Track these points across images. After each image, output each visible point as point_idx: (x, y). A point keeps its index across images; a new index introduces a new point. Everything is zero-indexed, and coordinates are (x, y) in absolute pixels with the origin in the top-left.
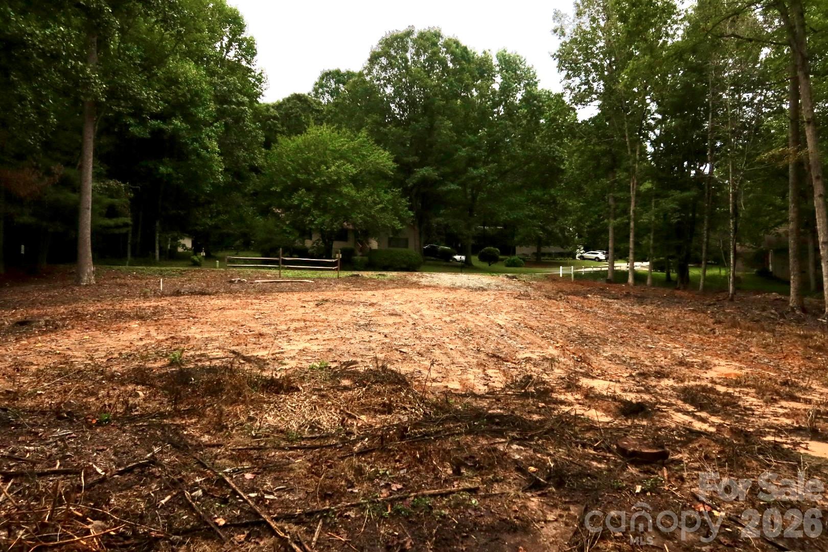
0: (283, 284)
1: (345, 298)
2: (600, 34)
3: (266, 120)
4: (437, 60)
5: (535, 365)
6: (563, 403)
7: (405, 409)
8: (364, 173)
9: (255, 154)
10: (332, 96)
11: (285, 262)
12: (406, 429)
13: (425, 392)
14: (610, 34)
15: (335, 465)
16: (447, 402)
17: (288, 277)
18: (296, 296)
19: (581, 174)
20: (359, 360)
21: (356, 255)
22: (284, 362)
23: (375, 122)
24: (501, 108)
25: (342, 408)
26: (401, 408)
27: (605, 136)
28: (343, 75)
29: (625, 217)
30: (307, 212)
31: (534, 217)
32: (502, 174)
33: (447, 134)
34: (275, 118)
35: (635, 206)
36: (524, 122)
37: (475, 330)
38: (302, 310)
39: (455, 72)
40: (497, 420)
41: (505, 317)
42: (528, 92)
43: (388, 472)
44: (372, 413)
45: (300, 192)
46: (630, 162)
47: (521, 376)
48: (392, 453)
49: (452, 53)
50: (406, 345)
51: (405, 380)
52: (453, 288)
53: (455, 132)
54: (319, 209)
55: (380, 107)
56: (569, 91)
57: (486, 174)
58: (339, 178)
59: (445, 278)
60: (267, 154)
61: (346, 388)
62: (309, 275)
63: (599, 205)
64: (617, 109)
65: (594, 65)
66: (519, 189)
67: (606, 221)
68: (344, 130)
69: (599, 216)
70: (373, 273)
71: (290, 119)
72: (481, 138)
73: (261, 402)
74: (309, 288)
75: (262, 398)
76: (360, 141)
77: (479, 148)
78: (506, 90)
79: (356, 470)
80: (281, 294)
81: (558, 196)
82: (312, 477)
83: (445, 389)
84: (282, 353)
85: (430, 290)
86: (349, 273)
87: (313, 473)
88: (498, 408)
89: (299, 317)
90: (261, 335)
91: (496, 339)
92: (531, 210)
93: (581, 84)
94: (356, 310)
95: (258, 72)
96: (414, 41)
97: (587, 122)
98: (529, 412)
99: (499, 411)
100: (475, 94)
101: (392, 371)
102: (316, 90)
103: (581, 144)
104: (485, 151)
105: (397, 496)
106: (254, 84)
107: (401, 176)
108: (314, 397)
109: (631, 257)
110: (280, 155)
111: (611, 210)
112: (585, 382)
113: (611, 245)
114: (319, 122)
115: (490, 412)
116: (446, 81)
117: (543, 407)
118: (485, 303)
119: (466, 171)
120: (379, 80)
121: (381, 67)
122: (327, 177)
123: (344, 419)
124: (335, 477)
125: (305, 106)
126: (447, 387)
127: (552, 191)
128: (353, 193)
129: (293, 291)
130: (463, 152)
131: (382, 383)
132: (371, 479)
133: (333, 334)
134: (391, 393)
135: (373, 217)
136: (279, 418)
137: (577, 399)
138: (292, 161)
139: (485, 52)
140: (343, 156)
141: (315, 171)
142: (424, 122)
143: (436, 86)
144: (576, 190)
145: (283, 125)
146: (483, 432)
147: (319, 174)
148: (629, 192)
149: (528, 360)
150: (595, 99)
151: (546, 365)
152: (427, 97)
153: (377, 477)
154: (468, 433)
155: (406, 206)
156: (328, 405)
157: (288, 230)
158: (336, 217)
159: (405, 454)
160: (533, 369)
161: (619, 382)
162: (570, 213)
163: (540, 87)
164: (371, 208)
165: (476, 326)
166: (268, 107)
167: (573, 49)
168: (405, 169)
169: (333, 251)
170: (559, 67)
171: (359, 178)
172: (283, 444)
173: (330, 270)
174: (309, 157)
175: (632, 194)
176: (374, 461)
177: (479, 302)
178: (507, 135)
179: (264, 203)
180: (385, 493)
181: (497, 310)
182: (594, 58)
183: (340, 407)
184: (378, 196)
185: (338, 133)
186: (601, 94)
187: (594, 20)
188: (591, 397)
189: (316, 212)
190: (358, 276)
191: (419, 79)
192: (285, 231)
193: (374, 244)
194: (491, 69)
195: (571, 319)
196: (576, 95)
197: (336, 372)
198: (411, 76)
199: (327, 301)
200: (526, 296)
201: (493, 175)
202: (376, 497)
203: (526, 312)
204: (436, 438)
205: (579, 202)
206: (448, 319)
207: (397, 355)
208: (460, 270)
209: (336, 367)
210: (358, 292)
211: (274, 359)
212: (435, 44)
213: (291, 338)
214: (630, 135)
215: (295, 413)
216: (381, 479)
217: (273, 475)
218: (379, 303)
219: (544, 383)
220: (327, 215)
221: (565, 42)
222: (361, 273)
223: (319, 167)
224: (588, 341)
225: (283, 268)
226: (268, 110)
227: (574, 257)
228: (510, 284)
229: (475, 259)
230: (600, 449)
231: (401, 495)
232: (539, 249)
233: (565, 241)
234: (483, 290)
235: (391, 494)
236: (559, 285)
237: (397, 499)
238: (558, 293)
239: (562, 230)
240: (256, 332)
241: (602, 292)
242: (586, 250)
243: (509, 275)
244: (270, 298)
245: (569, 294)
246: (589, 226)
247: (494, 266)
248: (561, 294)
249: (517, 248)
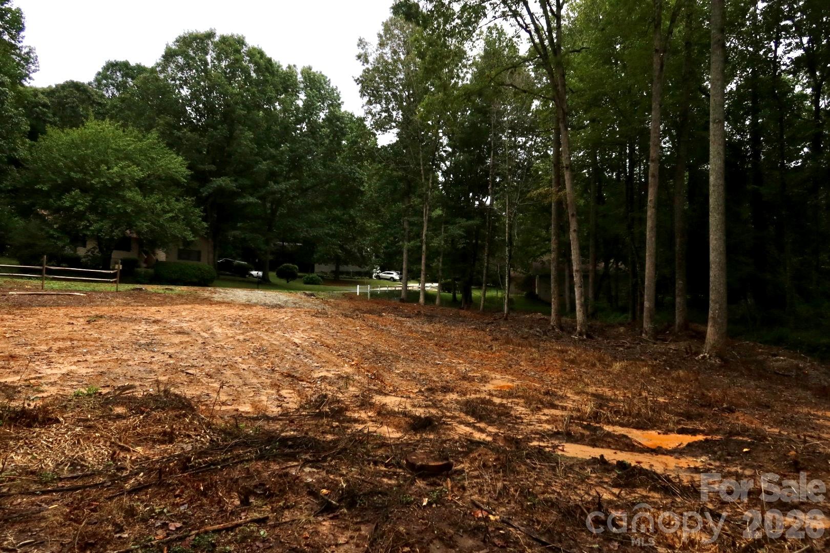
0: (46, 297)
1: (123, 314)
2: (400, 67)
3: (34, 107)
4: (239, 67)
5: (330, 384)
6: (356, 421)
7: (189, 436)
8: (152, 178)
9: (15, 144)
10: (118, 90)
11: (50, 272)
12: (189, 460)
13: (213, 417)
14: (409, 68)
15: (101, 507)
16: (237, 426)
17: (53, 289)
18: (62, 311)
19: (379, 196)
20: (137, 383)
21: (139, 267)
22: (41, 388)
23: (168, 124)
24: (304, 125)
25: (113, 440)
26: (185, 436)
27: (402, 162)
28: (132, 69)
29: (419, 240)
30: (81, 216)
31: (333, 236)
32: (303, 191)
33: (247, 146)
34: (45, 105)
35: (427, 230)
36: (327, 141)
37: (270, 349)
38: (68, 328)
39: (257, 83)
40: (290, 443)
41: (302, 335)
42: (330, 112)
43: (165, 510)
44: (151, 443)
45: (73, 193)
46: (424, 189)
47: (316, 396)
48: (171, 488)
49: (256, 63)
50: (193, 366)
51: (190, 404)
52: (248, 305)
53: (256, 144)
54: (97, 214)
55: (176, 109)
56: (370, 117)
57: (286, 190)
58: (122, 181)
59: (241, 294)
60: (31, 146)
61: (119, 417)
62: (79, 288)
63: (395, 228)
64: (414, 139)
65: (394, 94)
66: (318, 207)
67: (401, 243)
68: (131, 128)
69: (395, 238)
70: (159, 287)
71: (64, 109)
72: (283, 153)
73: (6, 438)
74: (79, 302)
75: (7, 433)
76: (150, 143)
77: (279, 162)
78: (310, 108)
79: (126, 512)
80: (43, 309)
81: (357, 216)
82: (69, 525)
83: (235, 413)
84: (40, 378)
85: (223, 307)
86: (131, 286)
87: (71, 520)
88: (292, 430)
89: (65, 335)
90: (12, 357)
91: (292, 357)
92: (331, 229)
93: (382, 111)
94: (137, 327)
95: (25, 51)
96: (216, 45)
97: (386, 147)
98: (323, 433)
99: (292, 433)
100: (278, 107)
101: (176, 395)
103: (380, 168)
104: (286, 166)
105: (175, 536)
106: (18, 64)
107: (195, 184)
108: (78, 429)
109: (422, 278)
110: (49, 149)
111: (406, 233)
112: (378, 399)
113: (404, 266)
114: (100, 116)
115: (283, 434)
116: (248, 90)
117: (337, 426)
118: (282, 321)
119: (265, 185)
120: (174, 79)
121: (177, 66)
122: (108, 178)
123: (114, 453)
124: (100, 522)
125: (84, 96)
126: (237, 410)
127: (352, 212)
128: (139, 198)
129: (59, 305)
130: (264, 166)
131: (163, 409)
132: (144, 520)
133: (106, 355)
134: (173, 420)
135: (161, 226)
136: (30, 457)
137: (370, 417)
138: (64, 156)
139: (289, 67)
140: (127, 157)
141: (93, 170)
142: (223, 130)
143: (237, 94)
144: (373, 211)
145: (54, 115)
146: (275, 456)
147: (98, 174)
148: (422, 217)
149: (324, 379)
150: (394, 127)
151: (342, 383)
152: (227, 105)
153: (153, 517)
154: (259, 459)
155: (200, 217)
156: (95, 438)
157: (56, 235)
158: (116, 225)
159: (186, 487)
160: (328, 388)
161: (410, 397)
162: (368, 234)
163: (343, 109)
164: (159, 216)
165: (271, 344)
166: (35, 92)
167: (375, 77)
168: (200, 177)
169: (112, 261)
170: (361, 91)
171: (147, 182)
172: (34, 487)
173: (106, 282)
174: (86, 155)
175: (425, 219)
176: (150, 498)
177: (276, 319)
178: (310, 152)
179: (25, 202)
180: (161, 534)
181: (294, 328)
182: (394, 88)
183: (111, 439)
184: (168, 204)
185: (124, 131)
186: (399, 122)
187: (395, 52)
188: (384, 414)
189: (92, 217)
190: (141, 289)
191: (219, 85)
192: (52, 236)
193: (161, 256)
194: (295, 84)
195: (366, 337)
196: (377, 121)
197: (108, 399)
198: (210, 80)
199: (101, 317)
200: (324, 314)
201: (293, 191)
202: (150, 540)
203: (322, 330)
204: (222, 467)
205: (377, 224)
206: (241, 338)
207: (183, 377)
208: (256, 286)
209: (109, 393)
210: (139, 308)
211: (28, 386)
212: (238, 51)
213: (53, 360)
214: (424, 165)
215: (51, 449)
216: (157, 519)
217: (18, 527)
218: (165, 320)
219: (339, 401)
220: (105, 221)
221: (368, 69)
222: (144, 287)
223: (98, 166)
224: (382, 358)
225: (46, 279)
226: (36, 95)
227: (371, 277)
228: (308, 302)
229: (272, 276)
230: (390, 465)
231: (180, 534)
232: (337, 267)
233: (363, 261)
234: (281, 307)
235: (168, 535)
236: (356, 303)
237: (175, 540)
238: (354, 311)
239: (360, 250)
240: (7, 354)
241: (395, 310)
242: (383, 270)
243: (307, 292)
244: (28, 313)
245: (365, 313)
246: (386, 248)
247: (292, 283)
248: (357, 312)
249: (316, 266)
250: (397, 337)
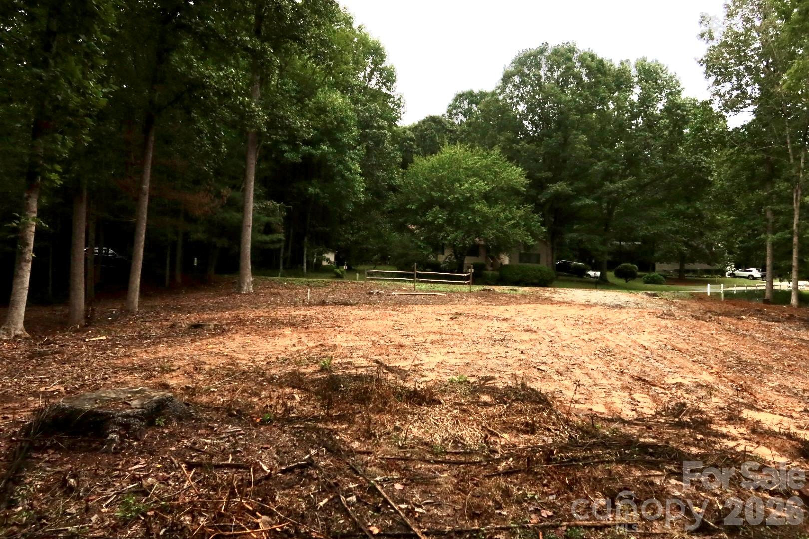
0: (418, 297)
1: (478, 312)
2: (755, 35)
3: (404, 142)
4: (571, 75)
5: (688, 391)
6: (724, 436)
7: (549, 430)
8: (496, 190)
9: (392, 173)
10: (465, 117)
11: (420, 276)
12: (552, 452)
13: (569, 413)
14: (767, 34)
15: (482, 483)
16: (593, 425)
17: (422, 291)
18: (431, 309)
19: (732, 185)
20: (497, 375)
21: (486, 270)
22: (424, 374)
23: (508, 139)
24: (640, 120)
25: (484, 425)
26: (545, 429)
27: (761, 143)
28: (476, 96)
29: (787, 231)
30: (441, 228)
31: (677, 232)
32: (641, 188)
33: (581, 149)
34: (411, 139)
35: (799, 219)
36: (666, 132)
37: (616, 350)
38: (437, 323)
39: (590, 86)
40: (651, 450)
41: (649, 337)
42: (669, 101)
43: (536, 497)
44: (515, 432)
45: (435, 209)
46: (793, 171)
47: (673, 403)
48: (539, 476)
49: (588, 67)
50: (543, 363)
51: (546, 399)
52: (588, 305)
53: (590, 146)
54: (453, 225)
55: (512, 125)
56: (718, 98)
57: (623, 188)
58: (472, 195)
59: (579, 295)
60: (404, 174)
61: (486, 404)
62: (442, 289)
63: (754, 219)
64: (777, 114)
65: (747, 68)
66: (659, 203)
67: (762, 236)
68: (477, 148)
69: (754, 230)
70: (505, 288)
71: (425, 140)
72: (618, 151)
73: (405, 412)
74: (442, 302)
75: (406, 409)
76: (494, 158)
77: (615, 161)
78: (646, 101)
79: (504, 491)
80: (417, 307)
81: (704, 209)
82: (459, 494)
83: (589, 412)
84: (422, 365)
85: (564, 307)
86: (480, 288)
87: (459, 489)
88: (650, 437)
89: (436, 330)
90: (401, 346)
91: (641, 360)
92: (674, 225)
93: (732, 90)
94: (490, 324)
95: (397, 98)
96: (548, 58)
97: (739, 130)
98: (686, 444)
99: (651, 440)
100: (611, 106)
101: (532, 390)
102: (450, 112)
103: (732, 153)
104: (623, 164)
105: (547, 523)
106: (393, 109)
107: (533, 192)
108: (455, 411)
109: (794, 275)
110: (416, 174)
111: (770, 224)
112: (746, 414)
113: (768, 262)
114: (453, 141)
115: (642, 440)
116: (581, 95)
117: (702, 439)
118: (625, 322)
119: (603, 185)
120: (512, 98)
121: (514, 85)
122: (461, 194)
123: (487, 436)
124: (481, 496)
125: (439, 127)
126: (591, 410)
127: (698, 204)
128: (486, 209)
129: (427, 304)
130: (599, 166)
131: (523, 401)
132: (519, 502)
133: (469, 348)
134: (533, 413)
135: (505, 233)
136: (423, 430)
137: (741, 434)
138: (426, 179)
139: (622, 64)
140: (476, 174)
141: (448, 188)
142: (558, 137)
143: (570, 101)
144: (727, 203)
145: (418, 146)
146: (636, 461)
147: (452, 191)
148: (792, 203)
149: (679, 385)
150: (749, 105)
151: (702, 393)
152: (561, 113)
153: (526, 501)
154: (620, 461)
155: (538, 222)
156: (470, 421)
157: (423, 245)
158: (468, 233)
159: (553, 478)
160: (686, 396)
161: (791, 417)
162: (718, 227)
163: (683, 96)
164: (503, 223)
165: (618, 346)
166: (404, 130)
167: (723, 53)
168: (538, 184)
169: (465, 266)
170: (706, 73)
171: (492, 194)
172: (428, 456)
173: (462, 284)
174: (443, 176)
175: (795, 205)
176: (521, 483)
177: (619, 321)
178: (647, 146)
179: (400, 220)
180: (535, 519)
181: (640, 330)
182: (747, 60)
183: (482, 423)
184: (511, 212)
185: (472, 152)
186: (756, 98)
187: (747, 20)
188: (758, 432)
189: (449, 228)
190: (489, 290)
191: (552, 96)
192: (420, 247)
193: (505, 260)
194: (629, 80)
195: (725, 342)
196: (726, 102)
197: (475, 387)
198: (544, 92)
199: (461, 314)
200: (671, 315)
201: (630, 189)
202: (526, 522)
203: (671, 333)
204: (584, 465)
205: (730, 215)
206: (586, 338)
207: (536, 373)
208: (594, 286)
209: (475, 382)
210: (490, 307)
211: (415, 371)
212: (569, 59)
213: (429, 350)
214: (792, 142)
215: (438, 426)
216: (529, 503)
217: (422, 488)
218: (513, 319)
219: (701, 412)
220: (460, 231)
221: (714, 47)
222: (492, 288)
223: (453, 185)
224: (748, 368)
225: (418, 282)
226: (405, 132)
227: (723, 275)
228: (651, 302)
229: (610, 275)
230: (776, 494)
231: (553, 522)
232: (682, 265)
233: (713, 257)
234: (621, 307)
235: (542, 521)
236: (707, 305)
237: (549, 527)
238: (705, 313)
239: (709, 245)
240: (396, 343)
241: (758, 313)
242: (738, 267)
243: (649, 292)
244: (407, 310)
245: (720, 315)
246: (740, 242)
247: (632, 283)
248: (709, 314)
249: (657, 265)
250: (763, 344)
